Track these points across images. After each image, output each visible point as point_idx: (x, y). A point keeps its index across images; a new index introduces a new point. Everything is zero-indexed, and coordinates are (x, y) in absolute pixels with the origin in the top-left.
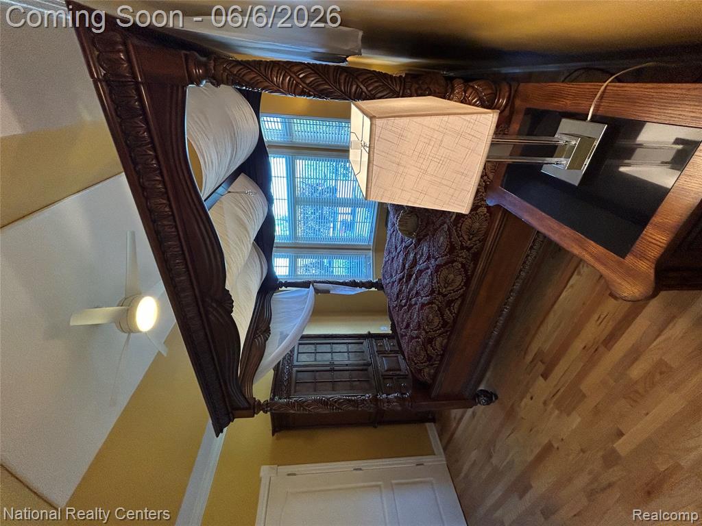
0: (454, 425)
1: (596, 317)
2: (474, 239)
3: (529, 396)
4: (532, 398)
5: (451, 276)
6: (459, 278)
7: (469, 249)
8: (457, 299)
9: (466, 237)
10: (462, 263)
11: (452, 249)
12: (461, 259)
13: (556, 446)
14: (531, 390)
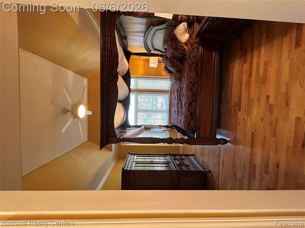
0: (217, 181)
1: (244, 72)
2: (196, 59)
3: (238, 124)
4: (239, 124)
5: (192, 74)
6: (194, 74)
7: (195, 63)
8: (195, 82)
9: (193, 59)
10: (194, 68)
11: (190, 65)
12: (193, 67)
13: (254, 131)
14: (238, 121)
